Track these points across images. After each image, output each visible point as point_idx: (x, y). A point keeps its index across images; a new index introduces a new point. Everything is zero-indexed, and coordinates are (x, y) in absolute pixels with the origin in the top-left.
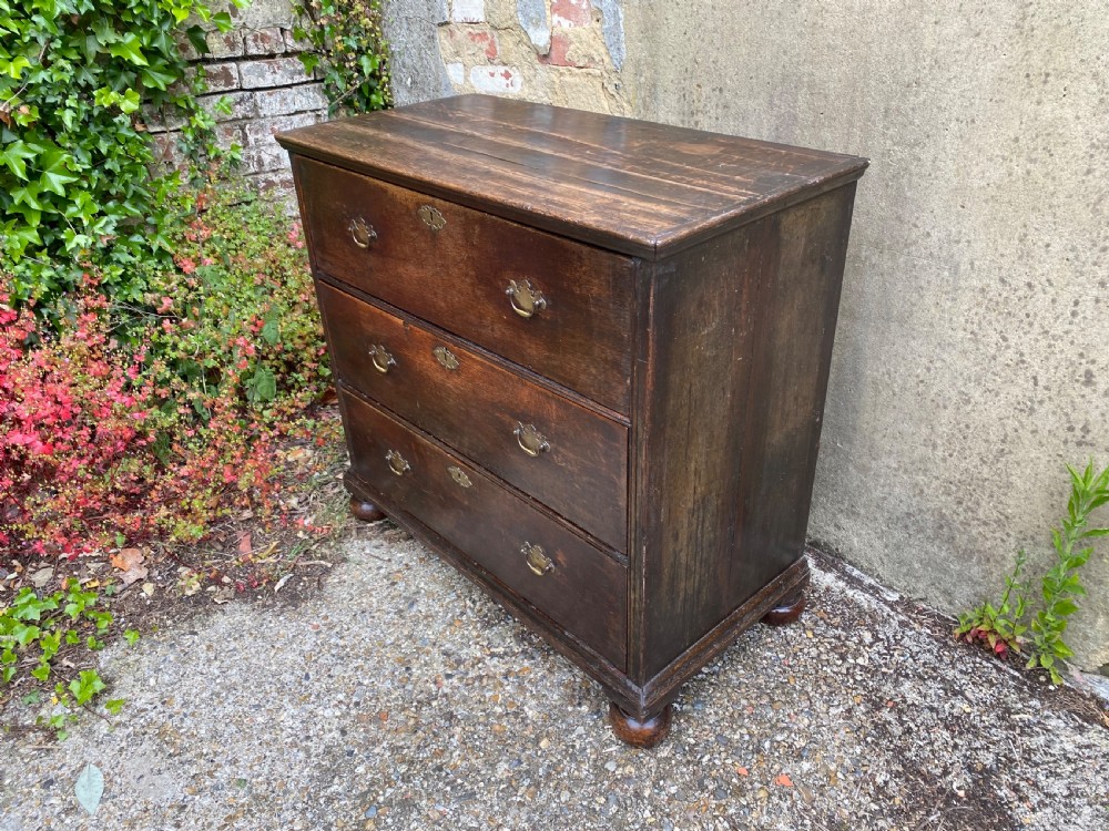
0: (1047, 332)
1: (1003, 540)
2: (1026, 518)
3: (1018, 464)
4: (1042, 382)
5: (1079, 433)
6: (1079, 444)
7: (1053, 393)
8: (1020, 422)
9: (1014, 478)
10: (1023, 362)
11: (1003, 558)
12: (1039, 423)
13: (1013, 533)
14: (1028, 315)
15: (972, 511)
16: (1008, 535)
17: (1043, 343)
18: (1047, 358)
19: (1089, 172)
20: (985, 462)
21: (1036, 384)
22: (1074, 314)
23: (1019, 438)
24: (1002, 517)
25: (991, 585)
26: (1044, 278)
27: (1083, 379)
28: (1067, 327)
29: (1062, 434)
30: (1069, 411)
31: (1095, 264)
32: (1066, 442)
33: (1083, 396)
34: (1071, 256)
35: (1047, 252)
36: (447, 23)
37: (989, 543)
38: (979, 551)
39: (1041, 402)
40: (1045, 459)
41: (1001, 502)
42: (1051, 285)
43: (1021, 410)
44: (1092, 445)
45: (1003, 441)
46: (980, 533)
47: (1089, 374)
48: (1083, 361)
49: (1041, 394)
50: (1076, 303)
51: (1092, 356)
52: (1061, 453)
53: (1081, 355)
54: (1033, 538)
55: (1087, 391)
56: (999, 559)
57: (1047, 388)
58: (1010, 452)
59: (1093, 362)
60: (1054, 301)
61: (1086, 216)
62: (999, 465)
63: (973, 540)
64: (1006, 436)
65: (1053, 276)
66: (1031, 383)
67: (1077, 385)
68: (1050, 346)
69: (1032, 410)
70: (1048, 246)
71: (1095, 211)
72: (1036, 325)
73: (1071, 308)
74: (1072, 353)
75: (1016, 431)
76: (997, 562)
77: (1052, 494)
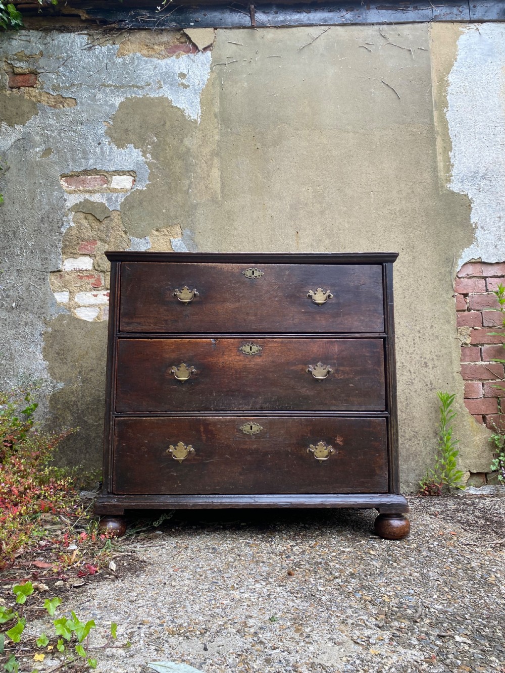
0: (408, 352)
1: (418, 444)
2: (423, 429)
3: (414, 407)
4: (412, 372)
5: (429, 386)
6: (431, 390)
7: (417, 374)
8: (410, 389)
9: (414, 414)
10: (404, 366)
11: (421, 452)
12: (416, 387)
13: (420, 439)
14: (400, 348)
15: (404, 437)
16: (419, 440)
17: (408, 357)
18: (411, 362)
19: (405, 297)
20: (402, 412)
21: (411, 373)
22: (414, 344)
23: (411, 396)
24: (415, 434)
25: (421, 467)
26: (401, 334)
27: (424, 366)
28: (414, 349)
29: (425, 389)
30: (424, 378)
31: (415, 326)
32: (427, 391)
33: (427, 372)
34: (407, 325)
35: (400, 325)
36: (59, 271)
37: (413, 448)
38: (412, 454)
39: (414, 379)
40: (422, 401)
41: (413, 427)
42: (404, 336)
43: (409, 384)
44: (435, 389)
45: (406, 400)
46: (409, 445)
47: (426, 363)
48: (422, 359)
49: (413, 376)
50: (414, 340)
51: (424, 356)
52: (426, 396)
53: (421, 357)
54: (428, 437)
55: (427, 369)
56: (419, 453)
57: (414, 373)
58: (410, 403)
59: (425, 358)
60: (407, 341)
61: (408, 311)
62: (408, 411)
63: (408, 450)
64: (407, 397)
65: (404, 333)
66: (409, 372)
67: (423, 368)
68: (411, 357)
69: (412, 383)
70: (399, 323)
71: (410, 309)
72: (404, 351)
73: (413, 342)
74: (418, 358)
75: (410, 393)
76: (419, 455)
77: (429, 415)
